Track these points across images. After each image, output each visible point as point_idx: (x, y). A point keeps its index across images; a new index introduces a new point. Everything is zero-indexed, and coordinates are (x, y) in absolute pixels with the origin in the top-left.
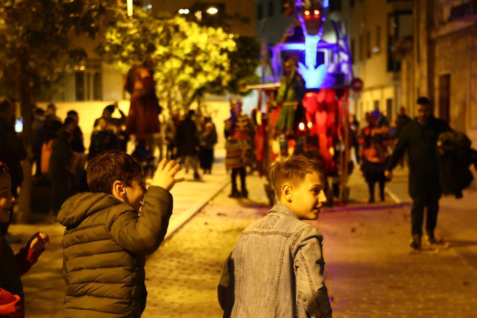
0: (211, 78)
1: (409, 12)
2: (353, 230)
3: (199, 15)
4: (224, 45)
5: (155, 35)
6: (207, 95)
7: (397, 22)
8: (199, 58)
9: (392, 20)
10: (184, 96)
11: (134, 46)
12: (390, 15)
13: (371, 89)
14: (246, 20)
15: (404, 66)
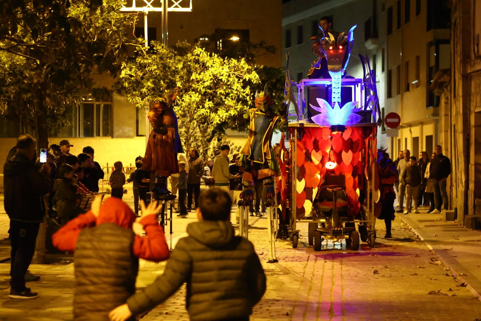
0: (232, 112)
1: (447, 42)
2: (376, 272)
3: (220, 44)
4: (247, 77)
5: (176, 72)
6: (228, 131)
7: (437, 52)
8: (220, 91)
9: (433, 48)
10: (204, 131)
11: (154, 83)
12: (430, 44)
13: (410, 125)
14: (271, 50)
15: (443, 101)
